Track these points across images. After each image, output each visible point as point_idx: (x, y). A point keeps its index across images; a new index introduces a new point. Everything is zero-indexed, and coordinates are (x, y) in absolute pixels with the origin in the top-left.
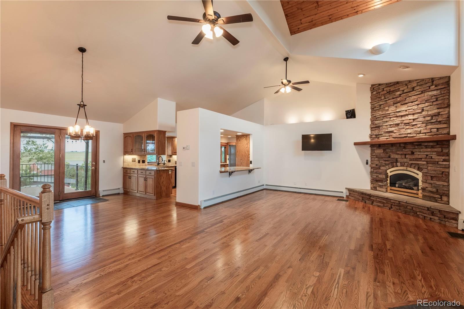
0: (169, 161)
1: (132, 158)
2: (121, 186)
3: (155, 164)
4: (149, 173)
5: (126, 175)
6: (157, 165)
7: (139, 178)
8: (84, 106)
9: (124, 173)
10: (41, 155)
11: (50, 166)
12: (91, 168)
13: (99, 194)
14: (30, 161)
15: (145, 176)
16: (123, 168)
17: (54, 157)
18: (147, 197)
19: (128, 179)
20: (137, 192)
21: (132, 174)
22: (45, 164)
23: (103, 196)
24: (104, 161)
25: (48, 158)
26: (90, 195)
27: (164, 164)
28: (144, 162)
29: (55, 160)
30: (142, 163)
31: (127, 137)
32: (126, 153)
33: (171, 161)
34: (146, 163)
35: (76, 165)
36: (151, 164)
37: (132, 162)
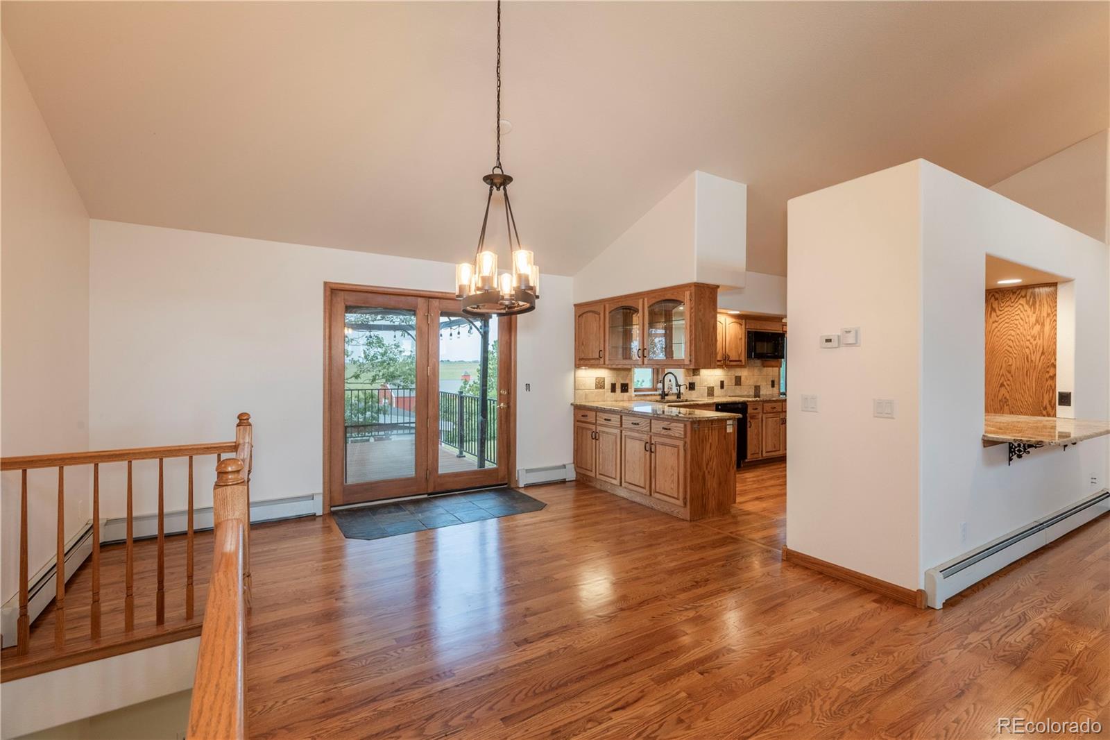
0: (692, 386)
1: (597, 378)
2: (567, 458)
3: (654, 395)
4: (664, 428)
5: (583, 428)
6: (658, 398)
7: (627, 439)
8: (506, 180)
9: (576, 421)
10: (392, 369)
11: (407, 392)
12: (496, 407)
13: (517, 481)
14: (374, 380)
15: (646, 437)
16: (573, 407)
17: (415, 373)
18: (654, 506)
19: (589, 441)
20: (621, 485)
21: (601, 425)
22: (398, 389)
23: (527, 487)
24: (528, 386)
25: (404, 373)
26: (494, 483)
27: (679, 395)
28: (625, 388)
29: (416, 379)
30: (622, 392)
31: (584, 315)
32: (582, 362)
33: (696, 388)
34: (632, 392)
35: (458, 393)
36: (644, 395)
37: (596, 388)
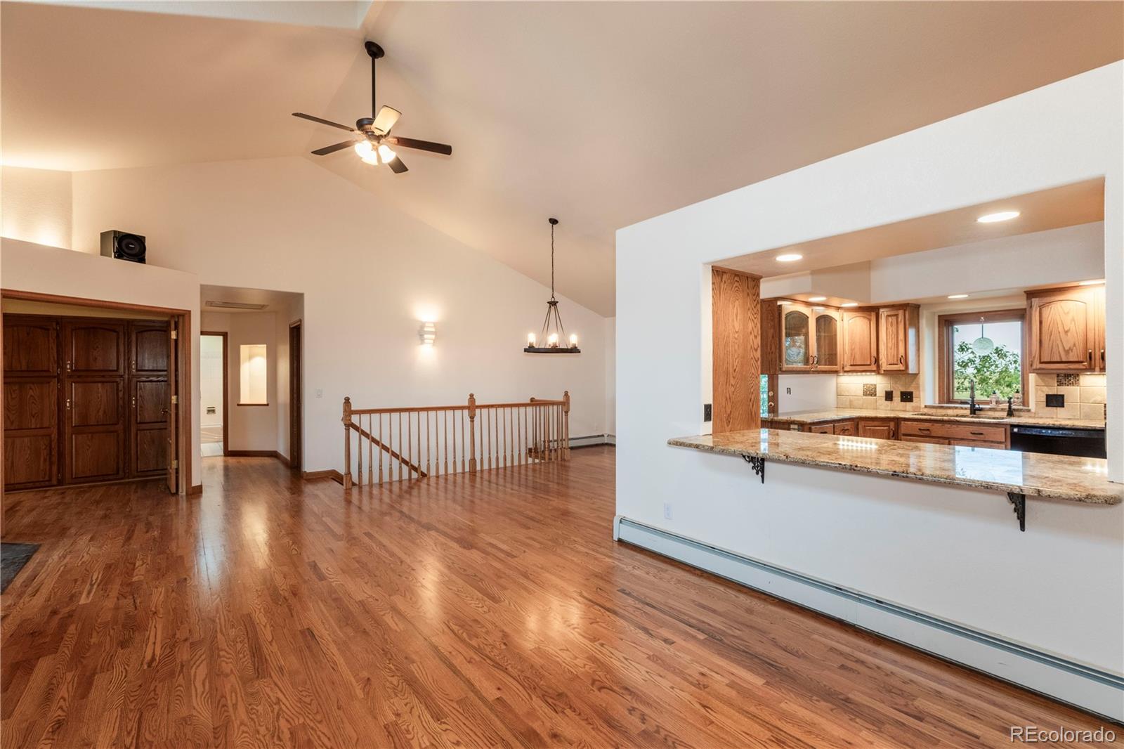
1: (865, 385)
24: (789, 391)
28: (907, 397)
30: (902, 401)
37: (864, 395)
